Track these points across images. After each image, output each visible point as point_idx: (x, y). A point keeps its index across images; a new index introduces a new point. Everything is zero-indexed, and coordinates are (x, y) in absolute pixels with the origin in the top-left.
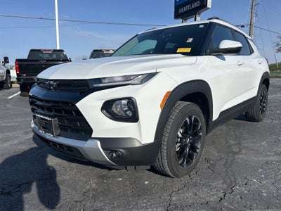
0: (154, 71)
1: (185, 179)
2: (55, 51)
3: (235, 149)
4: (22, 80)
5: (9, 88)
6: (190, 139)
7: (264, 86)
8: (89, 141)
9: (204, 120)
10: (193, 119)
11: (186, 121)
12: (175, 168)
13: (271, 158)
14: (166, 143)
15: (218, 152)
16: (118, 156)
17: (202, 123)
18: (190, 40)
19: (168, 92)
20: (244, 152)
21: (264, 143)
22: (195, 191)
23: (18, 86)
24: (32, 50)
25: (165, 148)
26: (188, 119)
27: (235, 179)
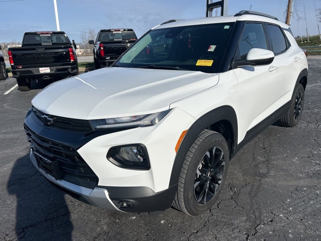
0: (167, 108)
1: (205, 216)
2: (54, 33)
3: (263, 170)
4: (18, 73)
5: (5, 79)
6: (211, 172)
7: (301, 85)
8: (96, 190)
9: (227, 148)
10: (214, 151)
11: (206, 155)
12: (193, 209)
13: (302, 183)
14: (183, 185)
15: (244, 175)
16: (129, 206)
17: (225, 152)
18: (212, 48)
19: (184, 132)
20: (272, 173)
21: (295, 159)
22: (216, 232)
23: (15, 80)
24: (26, 34)
25: (182, 190)
26: (208, 154)
27: (261, 214)
